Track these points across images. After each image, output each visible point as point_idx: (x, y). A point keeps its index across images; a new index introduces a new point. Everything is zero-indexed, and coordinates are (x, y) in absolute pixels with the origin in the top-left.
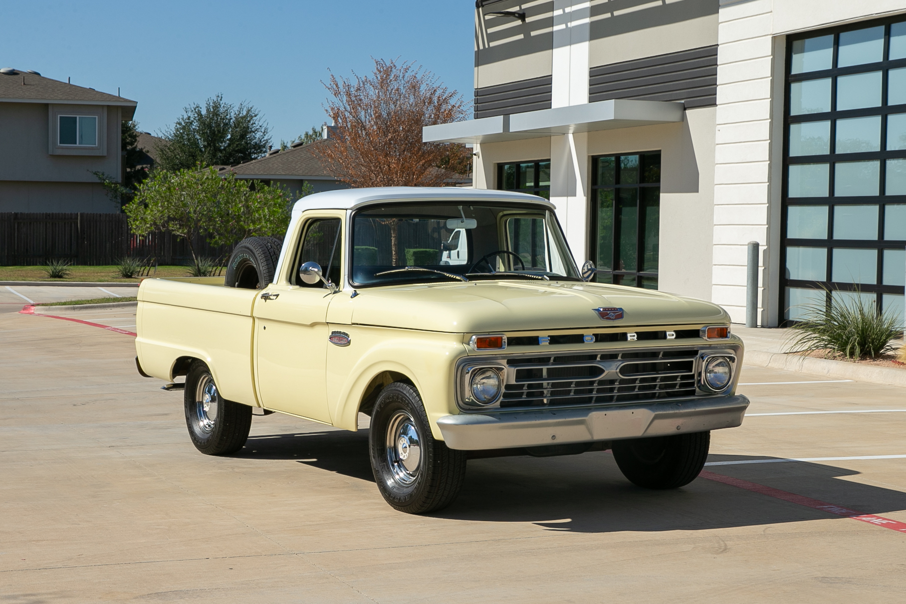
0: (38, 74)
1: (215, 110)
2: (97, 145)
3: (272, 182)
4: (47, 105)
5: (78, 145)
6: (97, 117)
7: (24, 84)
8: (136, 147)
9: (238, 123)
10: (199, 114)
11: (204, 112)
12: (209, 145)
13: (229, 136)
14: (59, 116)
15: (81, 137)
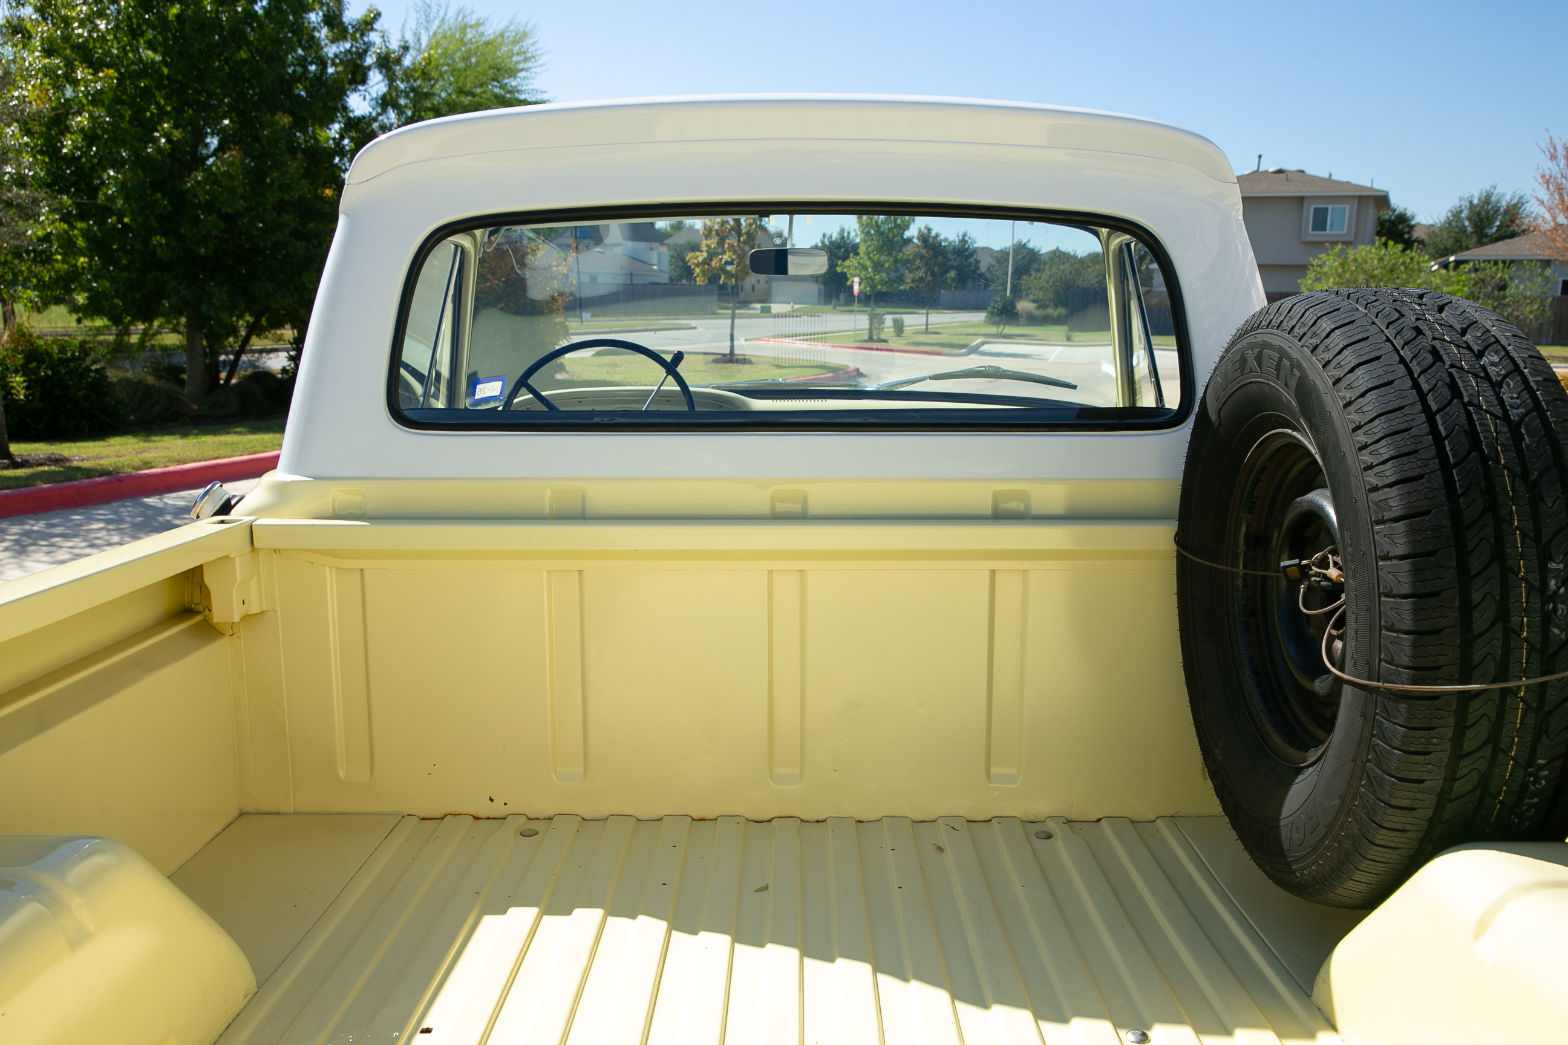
0: (1302, 172)
1: (1487, 200)
2: (1345, 231)
3: (1525, 262)
4: (1302, 198)
5: (1328, 232)
6: (1347, 207)
7: (1287, 180)
8: (1412, 236)
9: (1506, 212)
10: (1471, 203)
11: (1475, 201)
12: (1475, 232)
13: (1498, 223)
14: (1313, 207)
15: (1332, 225)
